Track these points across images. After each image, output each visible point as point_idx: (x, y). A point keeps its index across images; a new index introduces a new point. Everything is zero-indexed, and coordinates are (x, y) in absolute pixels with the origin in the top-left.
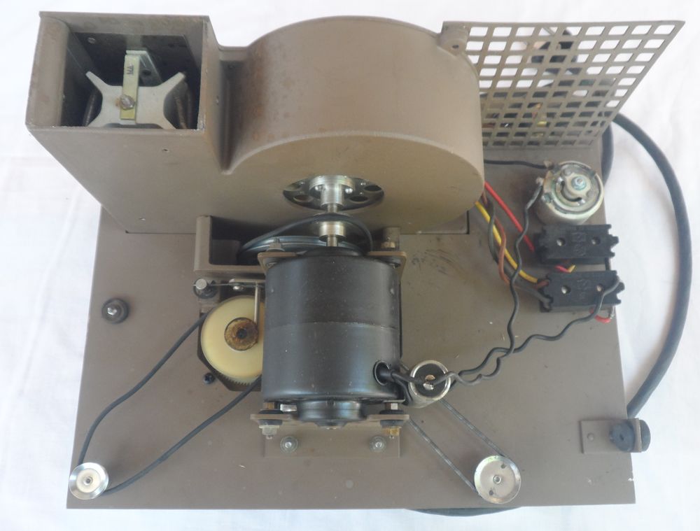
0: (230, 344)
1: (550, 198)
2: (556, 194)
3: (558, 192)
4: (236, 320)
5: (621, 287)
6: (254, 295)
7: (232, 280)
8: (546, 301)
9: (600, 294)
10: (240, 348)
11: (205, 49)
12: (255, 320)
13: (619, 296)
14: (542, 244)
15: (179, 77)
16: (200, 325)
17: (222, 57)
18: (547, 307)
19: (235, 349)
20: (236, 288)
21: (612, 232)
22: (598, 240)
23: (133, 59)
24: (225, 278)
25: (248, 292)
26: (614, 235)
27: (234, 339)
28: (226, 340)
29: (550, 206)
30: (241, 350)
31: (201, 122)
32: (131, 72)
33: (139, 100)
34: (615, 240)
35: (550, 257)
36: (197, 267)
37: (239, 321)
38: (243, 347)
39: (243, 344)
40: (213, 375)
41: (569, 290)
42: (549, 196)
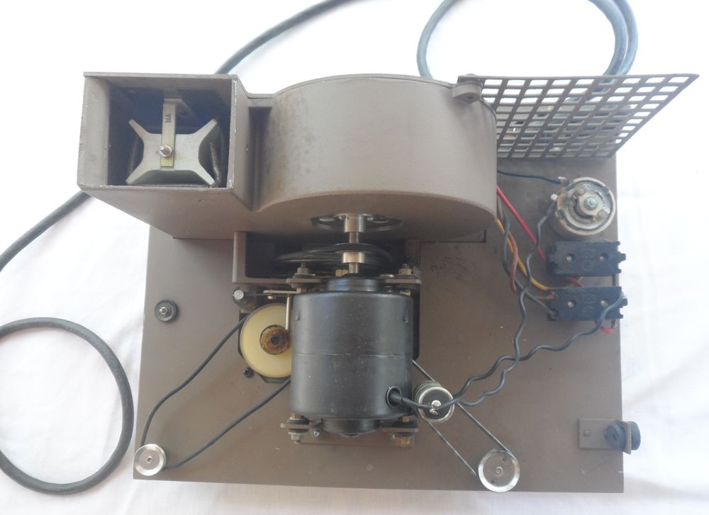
0: (264, 349)
1: (564, 217)
2: (569, 211)
3: (572, 208)
4: (269, 327)
5: (625, 302)
6: (286, 303)
7: (266, 292)
8: (552, 313)
9: (603, 308)
10: (274, 352)
11: (234, 101)
12: (287, 328)
13: (622, 311)
14: (552, 260)
15: (211, 125)
16: (240, 327)
17: (250, 104)
18: (553, 317)
19: (269, 353)
20: (270, 297)
21: (621, 249)
22: (605, 255)
23: (169, 112)
24: (261, 288)
25: (280, 300)
26: (622, 252)
27: (268, 344)
28: (261, 345)
29: (563, 222)
30: (275, 354)
31: (230, 181)
32: (169, 121)
33: (177, 149)
34: (623, 257)
35: (558, 272)
36: (234, 279)
37: (272, 328)
38: (276, 352)
39: (277, 349)
40: (250, 372)
41: (573, 301)
42: (561, 212)
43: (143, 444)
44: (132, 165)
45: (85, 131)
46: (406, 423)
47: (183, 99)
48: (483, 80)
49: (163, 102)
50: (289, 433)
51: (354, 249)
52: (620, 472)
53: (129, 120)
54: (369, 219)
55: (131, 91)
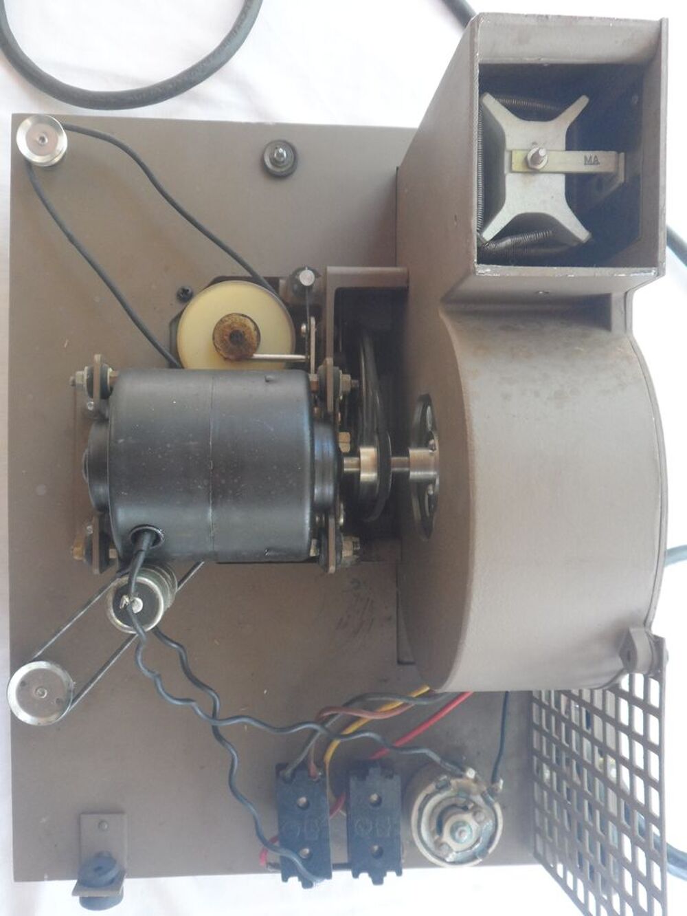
0: (222, 321)
1: (439, 789)
2: (450, 797)
3: (453, 801)
4: (257, 328)
5: (307, 884)
6: (297, 352)
7: (313, 321)
8: (288, 772)
9: (296, 851)
10: (216, 336)
11: (621, 273)
12: (256, 356)
13: (294, 881)
14: (371, 771)
15: (581, 233)
16: (254, 279)
17: (616, 296)
18: (281, 773)
19: (215, 329)
20: (304, 327)
21: (390, 876)
22: (380, 853)
23: (603, 162)
24: (318, 312)
25: (300, 344)
26: (385, 879)
27: (230, 326)
28: (228, 316)
29: (432, 787)
30: (214, 338)
31: (488, 270)
32: (588, 162)
33: (542, 177)
34: (378, 880)
35: (353, 783)
36: (332, 270)
37: (255, 333)
38: (218, 339)
39: (223, 341)
40: (185, 296)
41: (307, 805)
42: (446, 786)
43: (67, 128)
44: (514, 102)
45: (569, 23)
46: (107, 554)
47: (623, 186)
48: (660, 677)
49: (619, 152)
50: (86, 368)
51: (382, 464)
52: (46, 877)
53: (588, 96)
54: (431, 487)
55: (635, 99)
